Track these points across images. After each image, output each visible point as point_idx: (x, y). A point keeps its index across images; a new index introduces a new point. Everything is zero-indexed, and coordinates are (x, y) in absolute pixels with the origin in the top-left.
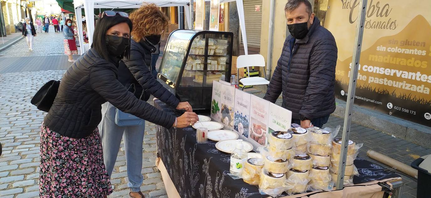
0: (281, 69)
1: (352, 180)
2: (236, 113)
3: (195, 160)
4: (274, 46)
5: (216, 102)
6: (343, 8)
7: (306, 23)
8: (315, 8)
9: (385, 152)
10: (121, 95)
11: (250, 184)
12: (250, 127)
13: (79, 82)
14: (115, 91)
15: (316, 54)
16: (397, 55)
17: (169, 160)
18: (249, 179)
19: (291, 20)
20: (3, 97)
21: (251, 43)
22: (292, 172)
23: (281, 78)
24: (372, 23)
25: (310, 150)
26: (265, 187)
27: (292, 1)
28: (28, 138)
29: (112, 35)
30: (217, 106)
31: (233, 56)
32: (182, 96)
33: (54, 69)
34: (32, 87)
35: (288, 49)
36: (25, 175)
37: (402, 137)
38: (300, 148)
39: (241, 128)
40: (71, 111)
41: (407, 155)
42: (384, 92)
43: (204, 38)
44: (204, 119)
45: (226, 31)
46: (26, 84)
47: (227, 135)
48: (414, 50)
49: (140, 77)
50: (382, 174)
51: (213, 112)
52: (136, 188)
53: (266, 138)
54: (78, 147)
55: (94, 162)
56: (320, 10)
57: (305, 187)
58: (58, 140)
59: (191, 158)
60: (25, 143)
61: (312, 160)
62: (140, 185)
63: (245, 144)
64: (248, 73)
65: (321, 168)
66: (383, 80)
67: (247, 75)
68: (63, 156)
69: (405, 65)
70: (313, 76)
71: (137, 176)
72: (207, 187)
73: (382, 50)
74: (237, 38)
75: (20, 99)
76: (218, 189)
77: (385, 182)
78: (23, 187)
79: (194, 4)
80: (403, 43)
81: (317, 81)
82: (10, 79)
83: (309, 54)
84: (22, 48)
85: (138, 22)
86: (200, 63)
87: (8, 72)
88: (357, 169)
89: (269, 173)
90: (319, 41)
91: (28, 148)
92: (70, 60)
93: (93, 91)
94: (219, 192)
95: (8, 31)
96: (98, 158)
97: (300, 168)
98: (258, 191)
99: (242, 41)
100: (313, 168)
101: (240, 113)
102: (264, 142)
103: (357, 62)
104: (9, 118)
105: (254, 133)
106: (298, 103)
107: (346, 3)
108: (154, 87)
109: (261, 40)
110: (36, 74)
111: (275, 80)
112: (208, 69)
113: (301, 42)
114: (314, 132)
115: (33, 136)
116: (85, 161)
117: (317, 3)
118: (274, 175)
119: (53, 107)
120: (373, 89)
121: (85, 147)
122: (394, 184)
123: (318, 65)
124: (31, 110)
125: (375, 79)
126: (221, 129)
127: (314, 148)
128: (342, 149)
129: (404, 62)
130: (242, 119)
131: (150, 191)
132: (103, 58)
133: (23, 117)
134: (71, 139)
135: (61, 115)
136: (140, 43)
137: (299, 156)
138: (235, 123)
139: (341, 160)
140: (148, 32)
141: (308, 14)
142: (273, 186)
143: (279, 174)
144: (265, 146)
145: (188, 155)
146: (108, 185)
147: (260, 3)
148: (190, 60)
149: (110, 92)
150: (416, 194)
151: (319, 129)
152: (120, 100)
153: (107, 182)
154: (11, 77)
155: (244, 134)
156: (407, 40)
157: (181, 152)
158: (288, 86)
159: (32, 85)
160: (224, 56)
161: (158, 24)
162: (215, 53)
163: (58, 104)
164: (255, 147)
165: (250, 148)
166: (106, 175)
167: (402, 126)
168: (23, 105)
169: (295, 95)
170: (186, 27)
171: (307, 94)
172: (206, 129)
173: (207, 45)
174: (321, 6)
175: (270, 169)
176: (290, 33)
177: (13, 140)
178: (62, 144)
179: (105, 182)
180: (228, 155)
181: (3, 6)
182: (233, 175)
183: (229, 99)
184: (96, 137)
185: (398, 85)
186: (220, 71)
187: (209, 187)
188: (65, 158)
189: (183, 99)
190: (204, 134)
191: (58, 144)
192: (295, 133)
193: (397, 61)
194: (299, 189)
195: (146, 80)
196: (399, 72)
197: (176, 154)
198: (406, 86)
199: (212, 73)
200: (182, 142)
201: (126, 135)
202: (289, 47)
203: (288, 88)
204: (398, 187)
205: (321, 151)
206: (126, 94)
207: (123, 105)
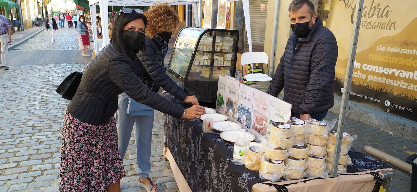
0: (284, 66)
1: (345, 169)
2: (239, 106)
3: (201, 149)
4: (278, 44)
5: (222, 96)
6: (345, 9)
7: (308, 23)
8: (319, 8)
9: (382, 148)
10: (136, 87)
11: (251, 169)
12: (252, 119)
13: (99, 74)
14: (131, 83)
15: (317, 52)
16: (396, 55)
17: (176, 149)
18: (251, 165)
19: (294, 19)
20: (22, 88)
21: (256, 41)
22: (290, 159)
23: (283, 74)
24: (372, 23)
25: (308, 140)
26: (264, 173)
27: (295, 2)
28: (45, 126)
29: (129, 30)
30: (222, 99)
31: (238, 54)
32: (189, 89)
33: (67, 63)
34: (48, 79)
35: (291, 47)
36: (43, 160)
37: (399, 135)
38: (299, 139)
39: (244, 120)
40: (91, 100)
41: (404, 152)
42: (382, 90)
43: (211, 35)
44: (210, 112)
45: (232, 29)
46: (43, 76)
47: (231, 126)
48: (413, 50)
49: (151, 71)
50: (374, 165)
51: (219, 105)
52: (145, 174)
53: (267, 128)
54: (95, 133)
55: (110, 147)
56: (324, 10)
57: (301, 174)
58: (78, 126)
59: (197, 147)
60: (43, 131)
61: (309, 149)
62: (148, 172)
63: (248, 134)
64: (252, 70)
65: (317, 157)
66: (381, 78)
67: (251, 72)
68: (82, 140)
69: (404, 64)
70: (313, 73)
71: (146, 163)
72: (212, 173)
73: (382, 50)
74: (242, 36)
75: (37, 90)
76: (222, 175)
77: (377, 172)
78: (41, 171)
79: (202, 4)
80: (401, 43)
81: (318, 77)
82: (28, 71)
83: (311, 52)
84: (38, 42)
85: (152, 20)
86: (207, 58)
87: (26, 65)
88: (350, 159)
89: (269, 160)
90: (321, 41)
91: (46, 135)
92: (83, 55)
93: (111, 83)
94: (223, 177)
95: (26, 25)
96: (114, 144)
97: (298, 156)
98: (259, 176)
99: (247, 39)
100: (310, 156)
101: (243, 105)
102: (265, 133)
103: (353, 59)
104: (27, 107)
105: (256, 125)
106: (298, 98)
107: (348, 4)
108: (164, 81)
109: (265, 38)
110: (52, 67)
111: (277, 76)
112: (215, 65)
113: (303, 40)
114: (311, 124)
115: (50, 124)
116: (100, 145)
117: (321, 3)
118: (273, 161)
119: (76, 96)
120: (372, 87)
121: (101, 133)
122: (385, 174)
123: (319, 62)
124: (48, 100)
125: (373, 78)
126: (225, 121)
127: (311, 139)
128: (337, 140)
129: (402, 62)
130: (245, 111)
131: (157, 178)
132: (121, 52)
133: (40, 107)
134: (90, 126)
135: (82, 104)
136: (153, 39)
137: (297, 145)
138: (239, 116)
139: (336, 150)
140: (161, 30)
141: (311, 14)
142: (273, 172)
143: (278, 161)
144: (266, 136)
145: (195, 144)
146: (121, 169)
147: (266, 3)
148: (198, 56)
149: (126, 84)
150: (410, 188)
151: (316, 121)
152: (135, 92)
153: (120, 167)
154: (29, 69)
155: (247, 125)
156: (406, 41)
157: (188, 141)
158: (289, 82)
159: (48, 77)
160: (230, 53)
161: (170, 22)
162: (221, 49)
163: (81, 94)
164: (256, 137)
165: (252, 138)
166: (120, 159)
167: (399, 124)
168: (40, 96)
169: (296, 90)
170: (193, 25)
171: (307, 90)
172: (212, 120)
173: (214, 42)
174: (325, 6)
175: (270, 156)
176: (293, 33)
177: (32, 128)
178: (82, 129)
179: (119, 166)
180: (232, 144)
181: (22, 2)
182: (236, 161)
183: (233, 93)
184: (112, 125)
185: (395, 83)
186: (225, 66)
187: (214, 173)
188: (84, 142)
189: (191, 92)
190: (209, 124)
191: (78, 129)
192: (293, 124)
193: (396, 60)
194: (296, 175)
195: (157, 75)
196: (397, 71)
197: (183, 143)
198: (403, 85)
199: (218, 68)
200: (190, 131)
201: (137, 125)
202: (291, 45)
203: (289, 84)
204: (390, 177)
205: (317, 141)
206: (141, 87)
207: (138, 96)
